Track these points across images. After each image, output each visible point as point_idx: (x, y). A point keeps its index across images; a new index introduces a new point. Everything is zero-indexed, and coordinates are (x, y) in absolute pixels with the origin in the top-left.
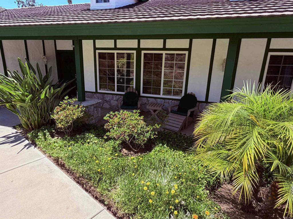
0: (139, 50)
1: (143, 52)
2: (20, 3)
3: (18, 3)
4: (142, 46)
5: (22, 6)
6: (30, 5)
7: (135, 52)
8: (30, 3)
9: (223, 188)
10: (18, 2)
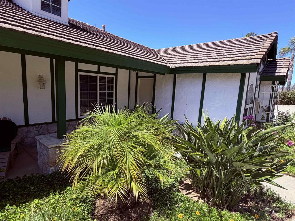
9: (98, 207)
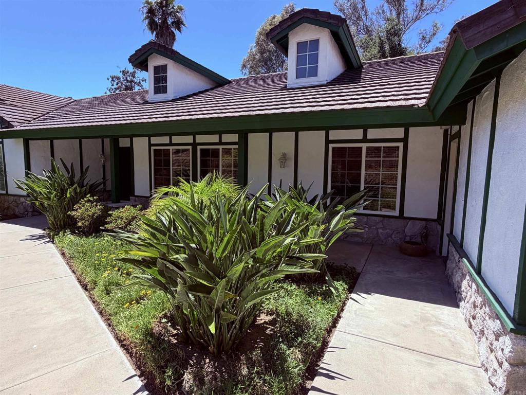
0: (194, 145)
1: (199, 147)
2: (114, 79)
3: (112, 80)
4: (197, 141)
5: (117, 84)
6: (127, 81)
7: (190, 147)
8: (128, 79)
10: (112, 78)
